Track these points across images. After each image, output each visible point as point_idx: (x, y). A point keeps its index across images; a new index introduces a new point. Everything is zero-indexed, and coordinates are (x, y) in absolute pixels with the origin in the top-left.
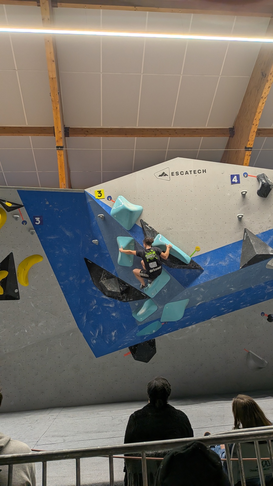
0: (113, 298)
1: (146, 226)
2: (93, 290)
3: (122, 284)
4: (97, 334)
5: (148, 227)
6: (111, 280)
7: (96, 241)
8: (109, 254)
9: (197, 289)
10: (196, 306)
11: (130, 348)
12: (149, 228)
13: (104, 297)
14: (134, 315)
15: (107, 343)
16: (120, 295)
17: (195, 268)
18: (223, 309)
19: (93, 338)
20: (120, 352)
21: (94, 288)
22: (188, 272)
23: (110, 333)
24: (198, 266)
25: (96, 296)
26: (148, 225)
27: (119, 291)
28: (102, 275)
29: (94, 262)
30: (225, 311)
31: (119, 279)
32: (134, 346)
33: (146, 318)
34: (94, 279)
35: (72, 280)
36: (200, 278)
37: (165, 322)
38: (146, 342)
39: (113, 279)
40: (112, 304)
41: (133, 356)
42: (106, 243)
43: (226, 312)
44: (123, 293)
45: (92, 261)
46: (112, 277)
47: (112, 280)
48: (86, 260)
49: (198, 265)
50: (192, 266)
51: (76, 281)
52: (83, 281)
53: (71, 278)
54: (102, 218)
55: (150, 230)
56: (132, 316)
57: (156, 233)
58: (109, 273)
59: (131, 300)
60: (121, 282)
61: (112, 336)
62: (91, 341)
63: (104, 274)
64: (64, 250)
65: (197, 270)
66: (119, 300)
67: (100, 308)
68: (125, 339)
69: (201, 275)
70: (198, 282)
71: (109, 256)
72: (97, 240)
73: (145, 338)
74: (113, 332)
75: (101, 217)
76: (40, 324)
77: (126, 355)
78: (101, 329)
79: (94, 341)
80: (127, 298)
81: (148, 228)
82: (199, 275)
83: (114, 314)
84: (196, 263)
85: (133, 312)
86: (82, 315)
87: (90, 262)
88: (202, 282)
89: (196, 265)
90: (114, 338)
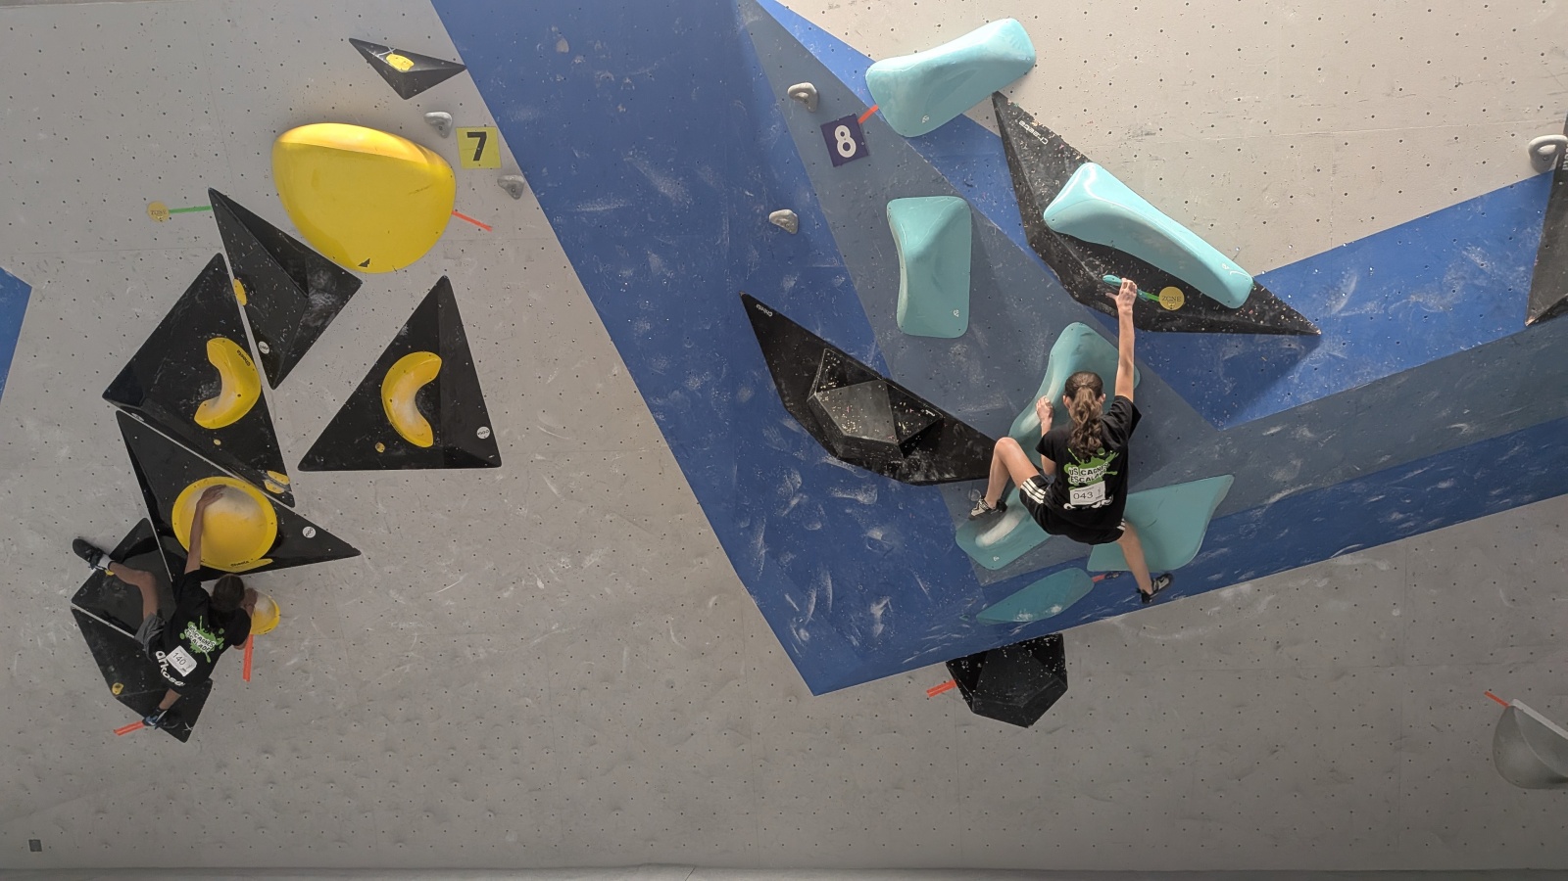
0: (869, 468)
1: (1022, 123)
2: (786, 432)
3: (909, 407)
4: (812, 608)
5: (1032, 131)
6: (858, 388)
7: (785, 217)
8: (847, 276)
9: (1278, 429)
10: (1262, 507)
11: (955, 666)
12: (1036, 134)
13: (833, 461)
14: (961, 542)
15: (855, 643)
16: (896, 456)
17: (1276, 329)
18: (1396, 516)
19: (797, 620)
20: (910, 677)
21: (791, 424)
22: (1233, 347)
23: (865, 604)
24: (1291, 318)
25: (799, 455)
26: (1029, 119)
27: (892, 439)
28: (817, 367)
29: (785, 310)
30: (1404, 526)
31: (894, 383)
32: (969, 656)
33: (1021, 558)
34: (783, 386)
35: (699, 391)
36: (1297, 375)
37: (1109, 574)
38: (1021, 644)
39: (868, 385)
40: (866, 491)
41: (965, 698)
42: (830, 222)
43: (1411, 528)
44: (914, 448)
45: (775, 309)
46: (864, 375)
47: (864, 391)
48: (749, 302)
49: (1290, 313)
50: (1262, 315)
51: (714, 392)
52: (746, 394)
53: (694, 383)
54: (805, 100)
55: (1041, 145)
56: (956, 545)
57: (1071, 158)
58: (850, 357)
59: (947, 476)
60: (901, 399)
61: (871, 621)
62: (791, 631)
63: (825, 365)
64: (655, 260)
65: (1285, 338)
66: (894, 478)
67: (820, 506)
68: (932, 633)
69: (1306, 362)
70: (1287, 399)
71: (848, 282)
72: (787, 212)
73: (1017, 631)
74: (878, 603)
75: (803, 95)
76: (590, 561)
77: (934, 692)
78: (825, 589)
79: (804, 634)
80: (930, 466)
81: (1030, 135)
82: (1294, 360)
83: (877, 534)
84: (1280, 303)
85: (958, 527)
86: (750, 528)
87: (766, 311)
88: (1307, 398)
89: (1283, 313)
90: (879, 628)
